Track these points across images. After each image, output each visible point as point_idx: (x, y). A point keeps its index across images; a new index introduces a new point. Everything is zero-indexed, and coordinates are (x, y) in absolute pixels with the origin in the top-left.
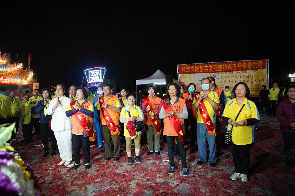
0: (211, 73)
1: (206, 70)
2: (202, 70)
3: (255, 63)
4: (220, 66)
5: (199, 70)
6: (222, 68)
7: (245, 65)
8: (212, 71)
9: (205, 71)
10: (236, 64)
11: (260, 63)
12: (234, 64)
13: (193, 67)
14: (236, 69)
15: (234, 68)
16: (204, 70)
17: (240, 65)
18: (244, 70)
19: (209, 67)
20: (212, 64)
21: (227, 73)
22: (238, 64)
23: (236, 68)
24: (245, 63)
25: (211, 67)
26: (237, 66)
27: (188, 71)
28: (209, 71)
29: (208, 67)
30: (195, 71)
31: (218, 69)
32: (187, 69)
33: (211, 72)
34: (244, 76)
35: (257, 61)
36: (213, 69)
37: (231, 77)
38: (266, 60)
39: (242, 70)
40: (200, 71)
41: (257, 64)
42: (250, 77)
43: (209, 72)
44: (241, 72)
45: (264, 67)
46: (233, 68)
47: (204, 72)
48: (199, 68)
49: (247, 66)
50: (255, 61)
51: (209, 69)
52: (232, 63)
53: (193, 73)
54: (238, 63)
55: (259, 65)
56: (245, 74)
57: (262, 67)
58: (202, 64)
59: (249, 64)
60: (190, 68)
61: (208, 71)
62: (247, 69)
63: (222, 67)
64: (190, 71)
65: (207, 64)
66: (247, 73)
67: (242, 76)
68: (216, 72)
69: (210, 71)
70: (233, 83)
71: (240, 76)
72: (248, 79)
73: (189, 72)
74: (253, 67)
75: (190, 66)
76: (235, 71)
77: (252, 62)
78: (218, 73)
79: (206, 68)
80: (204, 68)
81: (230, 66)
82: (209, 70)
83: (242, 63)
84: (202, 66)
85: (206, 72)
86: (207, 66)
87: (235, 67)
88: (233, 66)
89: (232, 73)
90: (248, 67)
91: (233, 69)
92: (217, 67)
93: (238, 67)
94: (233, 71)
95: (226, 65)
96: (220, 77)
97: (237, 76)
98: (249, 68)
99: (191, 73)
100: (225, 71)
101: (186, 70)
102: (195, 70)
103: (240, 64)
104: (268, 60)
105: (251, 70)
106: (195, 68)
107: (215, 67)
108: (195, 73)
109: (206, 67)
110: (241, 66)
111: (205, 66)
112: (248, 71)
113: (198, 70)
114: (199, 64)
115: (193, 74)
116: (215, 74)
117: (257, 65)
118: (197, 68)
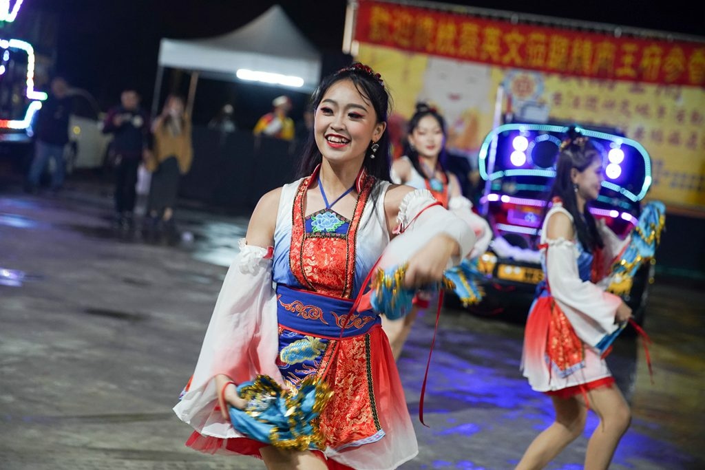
0: (510, 71)
1: (492, 48)
2: (469, 46)
4: (560, 43)
5: (456, 43)
6: (569, 55)
7: (676, 59)
8: (518, 60)
9: (484, 56)
10: (635, 47)
13: (428, 23)
14: (634, 73)
15: (622, 65)
16: (479, 50)
18: (667, 84)
19: (507, 38)
20: (525, 27)
21: (586, 82)
22: (647, 52)
23: (635, 66)
24: (677, 51)
25: (514, 41)
26: (638, 56)
27: (403, 36)
28: (501, 59)
29: (501, 39)
30: (433, 43)
31: (546, 58)
32: (396, 23)
33: (512, 65)
34: (662, 110)
36: (522, 51)
37: (599, 105)
39: (661, 80)
40: (461, 51)
42: (687, 119)
43: (502, 65)
44: (650, 89)
46: (618, 63)
47: (476, 59)
48: (459, 32)
49: (686, 64)
51: (504, 48)
52: (618, 42)
53: (423, 50)
54: (647, 42)
56: (668, 103)
58: (476, 15)
60: (415, 25)
61: (496, 57)
62: (683, 80)
63: (570, 48)
64: (411, 37)
65: (501, 19)
66: (677, 99)
67: (653, 110)
68: (537, 69)
69: (506, 59)
71: (643, 110)
72: (676, 127)
73: (405, 42)
76: (626, 78)
78: (542, 75)
79: (492, 39)
80: (481, 37)
81: (606, 51)
82: (502, 54)
83: (666, 47)
84: (473, 26)
85: (489, 61)
86: (496, 32)
87: (628, 60)
88: (619, 54)
89: (611, 88)
91: (621, 72)
92: (547, 44)
93: (646, 62)
94: (616, 78)
95: (588, 45)
96: (548, 97)
97: (632, 109)
98: (696, 75)
99: (411, 49)
100: (578, 74)
101: (391, 29)
102: (434, 39)
103: (656, 49)
105: (700, 90)
106: (436, 29)
107: (536, 43)
108: (435, 53)
109: (492, 33)
110: (657, 61)
111: (489, 31)
112: (683, 89)
113: (450, 41)
114: (461, 12)
115: (420, 60)
116: (532, 76)
118: (447, 31)
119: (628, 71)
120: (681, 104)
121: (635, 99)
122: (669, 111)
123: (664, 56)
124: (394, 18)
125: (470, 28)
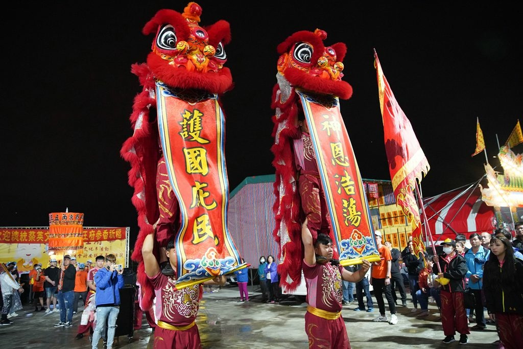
1: (40, 237)
2: (32, 238)
3: (112, 232)
5: (27, 238)
7: (99, 233)
9: (38, 240)
10: (87, 232)
11: (118, 232)
12: (84, 232)
13: (16, 233)
14: (87, 239)
16: (36, 239)
17: (92, 233)
18: (97, 241)
19: (46, 234)
22: (90, 232)
23: (87, 237)
24: (99, 231)
26: (88, 234)
27: (6, 238)
28: (44, 241)
29: (43, 235)
30: (19, 239)
32: (4, 234)
34: (96, 248)
35: (116, 229)
38: (127, 228)
39: (96, 240)
40: (29, 240)
41: (114, 233)
42: (104, 249)
44: (92, 243)
45: (123, 238)
47: (35, 242)
48: (28, 235)
50: (113, 229)
51: (45, 237)
53: (15, 242)
54: (90, 230)
55: (117, 234)
56: (98, 246)
57: (120, 238)
58: (34, 228)
59: (105, 232)
60: (11, 234)
61: (42, 240)
62: (102, 239)
64: (10, 238)
65: (42, 228)
66: (100, 244)
67: (94, 248)
69: (46, 240)
70: (80, 257)
71: (91, 249)
73: (9, 240)
74: (110, 237)
75: (10, 230)
76: (85, 241)
77: (108, 231)
79: (40, 235)
80: (36, 235)
82: (44, 239)
83: (96, 230)
84: (33, 232)
85: (40, 242)
86: (41, 233)
87: (85, 235)
90: (102, 236)
93: (90, 236)
97: (87, 249)
98: (105, 237)
99: (11, 242)
101: (2, 237)
102: (19, 237)
103: (93, 231)
104: (129, 228)
105: (107, 241)
106: (20, 234)
108: (20, 242)
110: (94, 235)
111: (39, 233)
112: (102, 242)
113: (25, 238)
114: (28, 228)
115: (15, 245)
117: (115, 235)
118: (24, 235)
119: (85, 239)
120: (101, 246)
121: (88, 246)
122: (99, 248)
123: (95, 233)
124: (3, 233)
125: (32, 233)
